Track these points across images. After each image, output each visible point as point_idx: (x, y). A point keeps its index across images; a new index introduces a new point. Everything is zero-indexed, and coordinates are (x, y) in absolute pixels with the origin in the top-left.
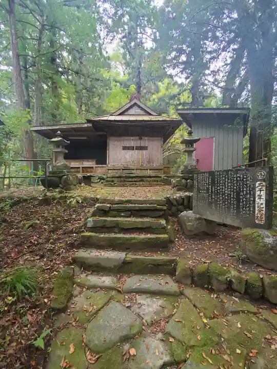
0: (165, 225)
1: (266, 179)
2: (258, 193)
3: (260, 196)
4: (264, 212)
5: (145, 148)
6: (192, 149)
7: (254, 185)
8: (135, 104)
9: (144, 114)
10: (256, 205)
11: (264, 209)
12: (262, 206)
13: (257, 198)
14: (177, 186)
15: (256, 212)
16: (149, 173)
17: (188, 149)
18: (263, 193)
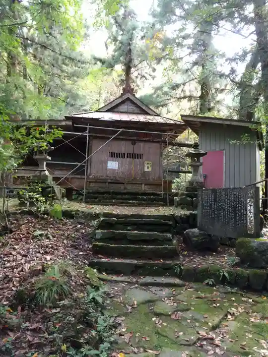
0: (171, 238)
1: (254, 197)
2: (249, 208)
3: (250, 210)
4: (253, 224)
5: (139, 156)
6: (198, 164)
7: (246, 201)
8: (128, 99)
9: (139, 112)
10: (248, 218)
11: (253, 221)
12: (252, 219)
13: (248, 212)
14: (181, 204)
15: (248, 224)
16: (144, 188)
17: (194, 163)
18: (252, 208)
